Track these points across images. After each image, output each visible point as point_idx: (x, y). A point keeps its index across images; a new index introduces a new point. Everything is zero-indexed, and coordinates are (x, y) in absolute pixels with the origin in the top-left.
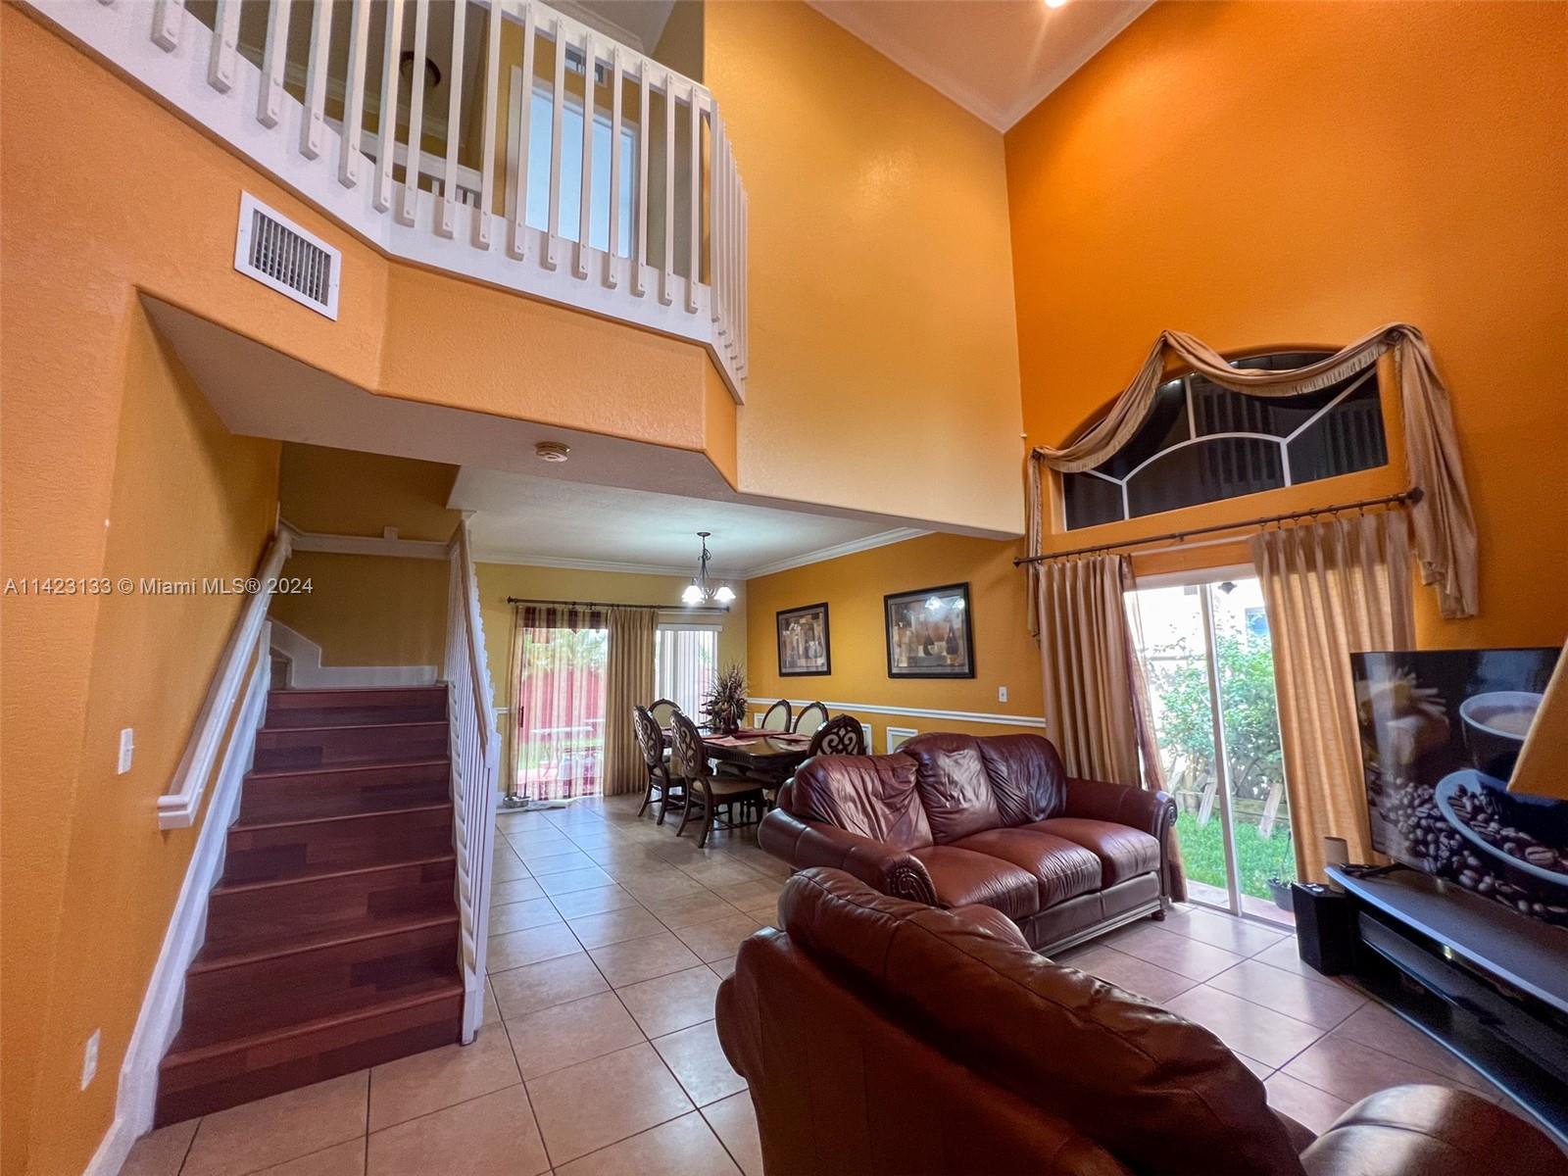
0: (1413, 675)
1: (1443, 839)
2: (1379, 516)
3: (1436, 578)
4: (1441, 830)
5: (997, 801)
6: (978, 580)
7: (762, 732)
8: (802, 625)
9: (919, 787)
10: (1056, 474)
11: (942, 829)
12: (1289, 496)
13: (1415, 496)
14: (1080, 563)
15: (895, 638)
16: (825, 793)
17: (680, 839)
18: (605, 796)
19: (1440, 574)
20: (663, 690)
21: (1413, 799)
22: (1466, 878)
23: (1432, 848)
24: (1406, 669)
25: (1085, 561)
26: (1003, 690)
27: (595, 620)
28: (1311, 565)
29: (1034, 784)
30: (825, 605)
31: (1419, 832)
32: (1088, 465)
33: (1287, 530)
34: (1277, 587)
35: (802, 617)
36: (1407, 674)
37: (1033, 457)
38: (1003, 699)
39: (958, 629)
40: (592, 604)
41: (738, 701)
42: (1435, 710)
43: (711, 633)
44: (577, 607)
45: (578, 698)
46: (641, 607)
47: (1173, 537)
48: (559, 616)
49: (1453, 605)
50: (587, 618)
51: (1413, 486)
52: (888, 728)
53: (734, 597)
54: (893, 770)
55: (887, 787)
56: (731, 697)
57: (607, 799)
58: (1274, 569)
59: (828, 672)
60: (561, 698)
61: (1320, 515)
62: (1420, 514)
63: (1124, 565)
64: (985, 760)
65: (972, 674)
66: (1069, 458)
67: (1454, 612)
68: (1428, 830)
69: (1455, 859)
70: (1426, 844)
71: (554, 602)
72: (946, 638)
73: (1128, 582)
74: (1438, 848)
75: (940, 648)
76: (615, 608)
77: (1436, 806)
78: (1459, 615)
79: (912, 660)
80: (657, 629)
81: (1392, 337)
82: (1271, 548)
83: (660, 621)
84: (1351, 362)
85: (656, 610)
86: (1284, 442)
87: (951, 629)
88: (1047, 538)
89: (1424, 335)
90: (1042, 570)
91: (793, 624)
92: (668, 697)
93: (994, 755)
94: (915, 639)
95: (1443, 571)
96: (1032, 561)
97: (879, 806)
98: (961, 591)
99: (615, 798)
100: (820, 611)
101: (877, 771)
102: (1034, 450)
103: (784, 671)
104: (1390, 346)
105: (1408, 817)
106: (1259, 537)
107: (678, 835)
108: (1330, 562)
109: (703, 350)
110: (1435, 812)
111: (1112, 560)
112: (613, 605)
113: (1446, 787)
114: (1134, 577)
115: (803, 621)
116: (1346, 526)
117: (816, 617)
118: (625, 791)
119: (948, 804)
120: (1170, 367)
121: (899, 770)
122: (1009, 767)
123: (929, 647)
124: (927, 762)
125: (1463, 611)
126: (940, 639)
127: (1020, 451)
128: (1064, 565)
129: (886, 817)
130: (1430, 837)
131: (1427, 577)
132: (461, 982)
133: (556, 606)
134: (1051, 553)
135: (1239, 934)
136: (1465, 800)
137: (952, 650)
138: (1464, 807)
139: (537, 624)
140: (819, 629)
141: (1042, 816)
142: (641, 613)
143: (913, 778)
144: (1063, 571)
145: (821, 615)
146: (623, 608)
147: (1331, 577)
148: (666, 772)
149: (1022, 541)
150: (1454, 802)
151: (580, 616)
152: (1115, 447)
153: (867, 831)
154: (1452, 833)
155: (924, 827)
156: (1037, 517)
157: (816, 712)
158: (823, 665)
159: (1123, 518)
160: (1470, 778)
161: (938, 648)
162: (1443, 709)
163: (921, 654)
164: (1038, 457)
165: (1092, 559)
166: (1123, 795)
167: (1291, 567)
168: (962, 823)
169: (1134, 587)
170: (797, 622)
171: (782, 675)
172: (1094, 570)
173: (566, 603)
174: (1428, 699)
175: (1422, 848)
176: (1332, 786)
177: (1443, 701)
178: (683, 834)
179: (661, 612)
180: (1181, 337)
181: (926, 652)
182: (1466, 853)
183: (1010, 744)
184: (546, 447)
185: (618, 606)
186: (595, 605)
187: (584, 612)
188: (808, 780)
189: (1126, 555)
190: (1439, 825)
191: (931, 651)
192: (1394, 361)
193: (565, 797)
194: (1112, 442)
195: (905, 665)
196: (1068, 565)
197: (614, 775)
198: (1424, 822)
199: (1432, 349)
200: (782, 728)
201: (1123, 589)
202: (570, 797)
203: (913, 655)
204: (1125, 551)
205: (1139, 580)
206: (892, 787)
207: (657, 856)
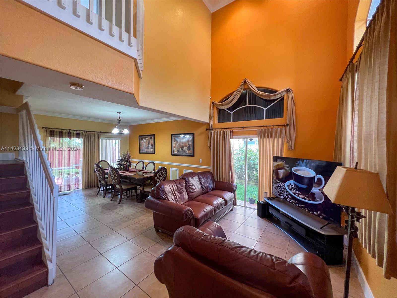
0: (284, 162)
1: (285, 193)
2: (281, 128)
3: (288, 142)
4: (285, 191)
5: (202, 188)
6: (197, 133)
7: (135, 170)
8: (147, 140)
9: (186, 187)
10: (217, 108)
11: (190, 197)
12: (265, 122)
13: (287, 125)
14: (222, 131)
15: (174, 145)
16: (164, 191)
17: (112, 202)
18: (83, 189)
19: (289, 141)
20: (102, 157)
21: (281, 185)
22: (288, 200)
23: (283, 194)
24: (283, 160)
25: (223, 131)
26: (201, 160)
27: (78, 135)
28: (268, 137)
29: (209, 183)
30: (154, 135)
31: (281, 191)
32: (225, 108)
33: (265, 129)
34: (261, 141)
35: (147, 138)
36: (283, 161)
37: (212, 103)
38: (201, 162)
39: (191, 144)
40: (76, 130)
41: (129, 162)
42: (287, 169)
43: (118, 140)
44: (71, 131)
45: (72, 160)
46: (95, 132)
47: (242, 127)
48: (64, 134)
49: (290, 147)
50: (75, 135)
51: (287, 124)
52: (171, 168)
53: (129, 132)
54: (180, 183)
55: (178, 188)
56: (127, 161)
57: (84, 190)
58: (261, 137)
59: (154, 153)
60: (66, 160)
61: (271, 127)
62: (288, 128)
63: (231, 133)
64: (199, 178)
65: (193, 156)
66: (221, 105)
67: (290, 149)
68: (283, 191)
69: (287, 196)
70: (282, 193)
71: (62, 129)
72: (187, 146)
73: (231, 137)
74: (284, 194)
75: (185, 148)
76: (86, 132)
77: (285, 187)
78: (291, 149)
79: (178, 151)
80: (100, 139)
81: (288, 91)
82: (261, 132)
83: (101, 136)
84: (280, 94)
85: (100, 133)
86: (265, 109)
87: (189, 144)
88: (214, 124)
89: (293, 91)
90: (213, 132)
91: (144, 139)
92: (104, 159)
93: (201, 177)
94: (179, 146)
95: (290, 141)
96: (210, 129)
97: (176, 193)
98: (192, 135)
99: (86, 190)
100: (153, 136)
101: (176, 184)
102: (213, 102)
103: (141, 152)
104: (287, 93)
105: (279, 188)
106: (259, 130)
107: (111, 200)
108: (271, 137)
109: (133, 60)
110: (285, 188)
111: (229, 131)
112: (84, 131)
113: (287, 183)
114: (233, 135)
115: (147, 139)
116: (275, 130)
117: (151, 138)
118: (90, 187)
119: (192, 190)
120: (245, 87)
121: (181, 183)
122: (204, 180)
123: (183, 148)
124: (187, 180)
125: (291, 148)
126: (186, 146)
127: (209, 101)
128: (218, 131)
129: (178, 196)
130: (283, 192)
131: (287, 141)
132: (46, 267)
133: (63, 130)
134: (215, 128)
135: (245, 211)
136: (290, 186)
137: (189, 149)
138: (290, 187)
139: (55, 136)
140: (152, 141)
141: (210, 190)
142: (95, 134)
143: (184, 185)
144: (217, 133)
145: (153, 138)
146: (88, 132)
147: (271, 140)
148: (106, 183)
149: (208, 124)
150: (288, 186)
151: (72, 134)
152: (231, 104)
153: (174, 200)
154: (287, 192)
155: (187, 197)
156: (212, 119)
157: (152, 164)
158: (153, 151)
159: (231, 122)
160: (292, 182)
161: (186, 148)
162: (289, 169)
163: (181, 150)
164: (213, 103)
165: (224, 131)
166: (227, 184)
167: (264, 137)
168: (195, 194)
169: (233, 138)
170: (145, 139)
171: (140, 153)
172: (225, 133)
173: (66, 130)
174: (287, 167)
175: (281, 194)
176: (266, 182)
177: (289, 167)
178: (113, 200)
179: (101, 134)
180: (248, 81)
181: (182, 149)
182: (289, 195)
183: (204, 174)
184: (73, 84)
185: (86, 131)
186: (78, 131)
187: (74, 133)
188: (160, 189)
189: (232, 130)
190: (285, 190)
191: (183, 149)
192: (287, 95)
193: (68, 190)
194: (231, 103)
195: (176, 152)
196: (219, 131)
197: (86, 182)
198: (282, 189)
199: (294, 95)
200: (141, 169)
201: (230, 139)
202: (70, 190)
203: (178, 150)
204: (232, 129)
205: (234, 136)
206: (180, 188)
207: (105, 207)
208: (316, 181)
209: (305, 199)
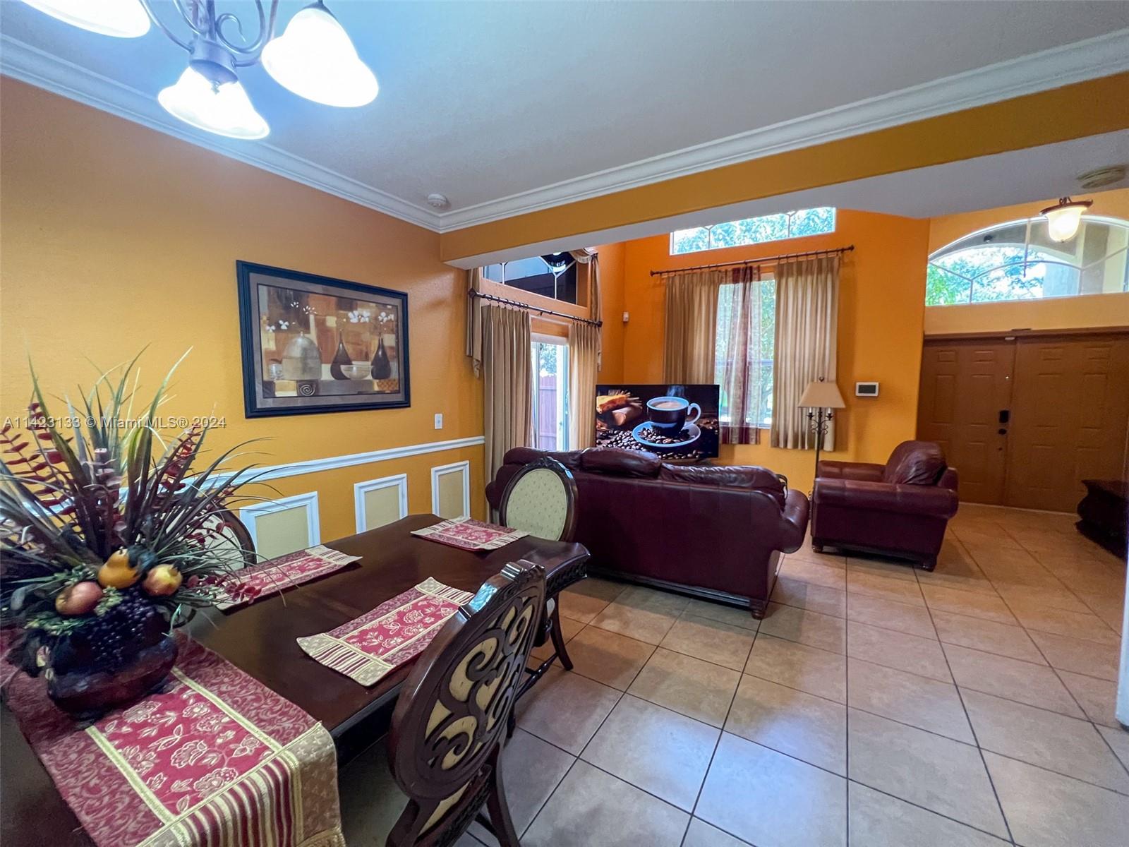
0: (629, 393)
13: (599, 324)
19: (598, 355)
21: (622, 437)
38: (438, 426)
39: (391, 348)
42: (637, 404)
47: (542, 311)
65: (408, 402)
72: (372, 356)
77: (632, 437)
79: (307, 386)
81: (594, 256)
86: (556, 276)
87: (381, 346)
98: (397, 301)
104: (593, 259)
123: (343, 367)
126: (366, 358)
136: (644, 432)
150: (640, 434)
160: (649, 425)
161: (359, 369)
162: (640, 404)
163: (326, 374)
174: (635, 401)
181: (336, 373)
191: (345, 374)
198: (625, 444)
203: (307, 377)
208: (689, 413)
209: (674, 443)
